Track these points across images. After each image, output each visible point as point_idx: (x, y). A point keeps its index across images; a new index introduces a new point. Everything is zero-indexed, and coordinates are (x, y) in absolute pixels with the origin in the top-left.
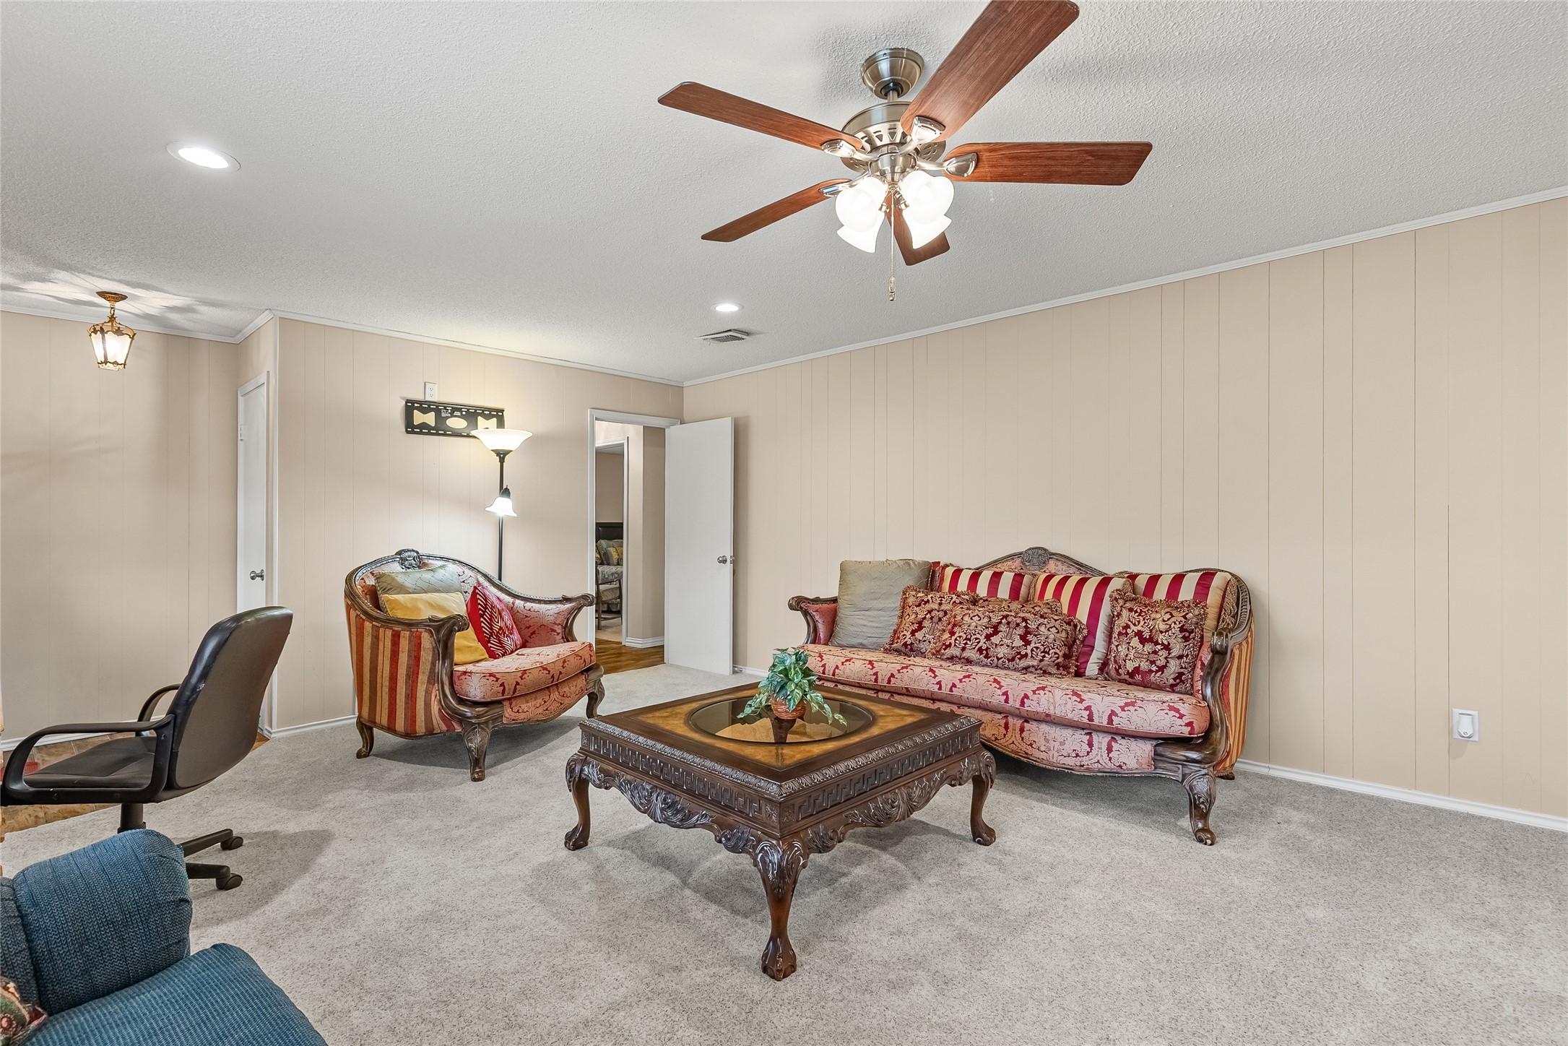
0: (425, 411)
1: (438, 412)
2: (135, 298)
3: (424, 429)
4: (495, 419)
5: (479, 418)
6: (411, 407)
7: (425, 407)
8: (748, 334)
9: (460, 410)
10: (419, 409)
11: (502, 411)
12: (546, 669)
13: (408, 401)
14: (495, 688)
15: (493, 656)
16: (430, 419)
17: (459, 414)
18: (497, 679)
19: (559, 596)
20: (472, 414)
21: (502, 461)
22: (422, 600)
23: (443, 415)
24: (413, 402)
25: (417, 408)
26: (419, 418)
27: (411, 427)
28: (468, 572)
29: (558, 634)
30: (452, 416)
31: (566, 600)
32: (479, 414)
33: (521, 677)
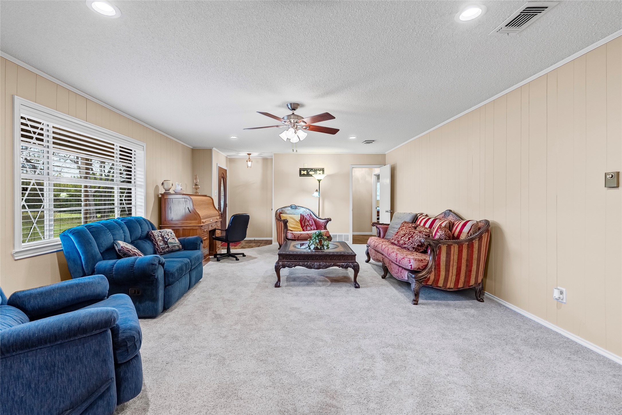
0: (304, 171)
1: (307, 171)
2: (252, 154)
3: (304, 175)
4: (322, 171)
5: (318, 171)
6: (301, 170)
7: (304, 170)
8: (373, 141)
9: (312, 169)
10: (303, 170)
11: (324, 169)
12: (308, 234)
13: (300, 169)
14: (292, 236)
15: (303, 230)
16: (305, 172)
17: (312, 170)
18: (293, 234)
19: (324, 218)
20: (315, 170)
21: (319, 182)
22: (288, 216)
23: (308, 171)
24: (301, 169)
25: (302, 170)
26: (303, 172)
27: (301, 175)
28: (308, 210)
29: (323, 228)
30: (311, 171)
31: (325, 219)
32: (318, 170)
33: (300, 235)
